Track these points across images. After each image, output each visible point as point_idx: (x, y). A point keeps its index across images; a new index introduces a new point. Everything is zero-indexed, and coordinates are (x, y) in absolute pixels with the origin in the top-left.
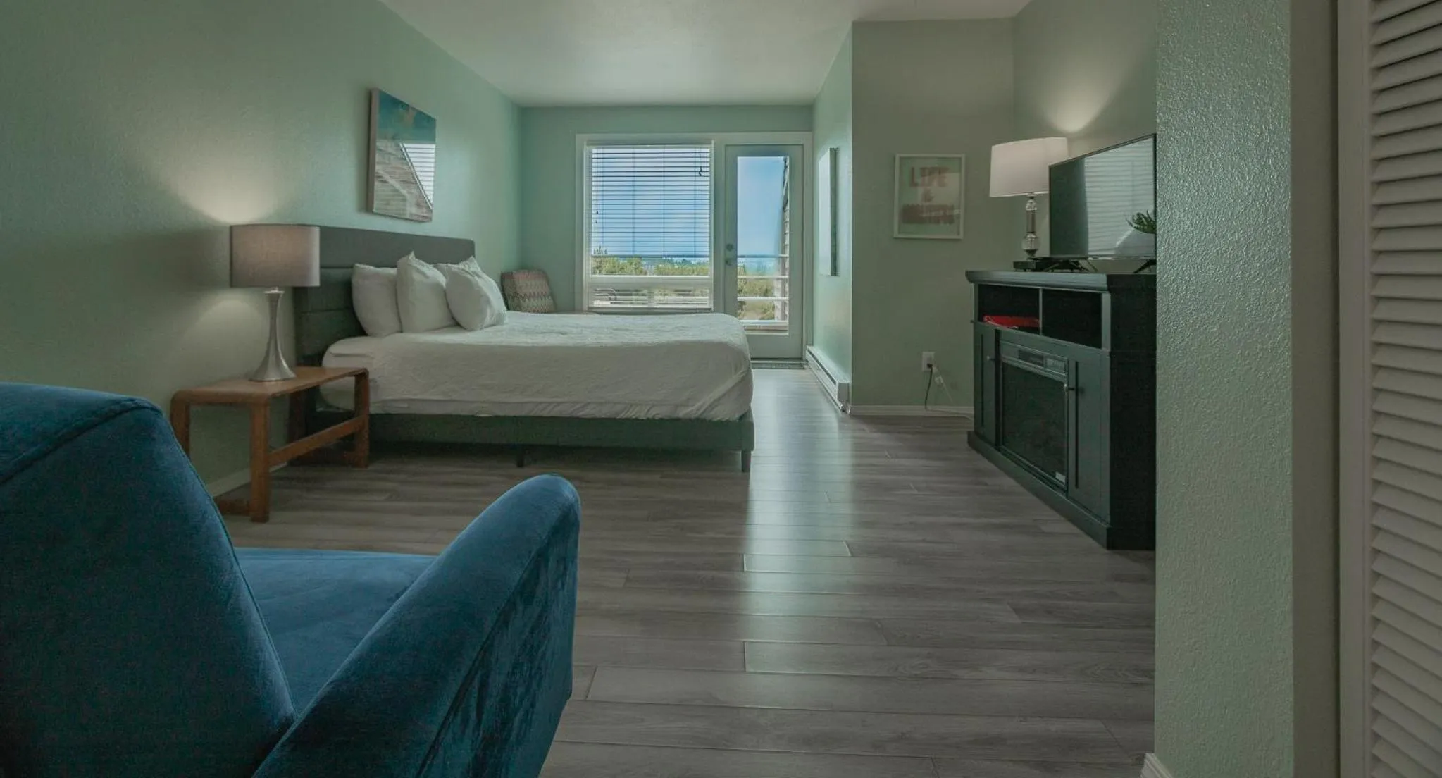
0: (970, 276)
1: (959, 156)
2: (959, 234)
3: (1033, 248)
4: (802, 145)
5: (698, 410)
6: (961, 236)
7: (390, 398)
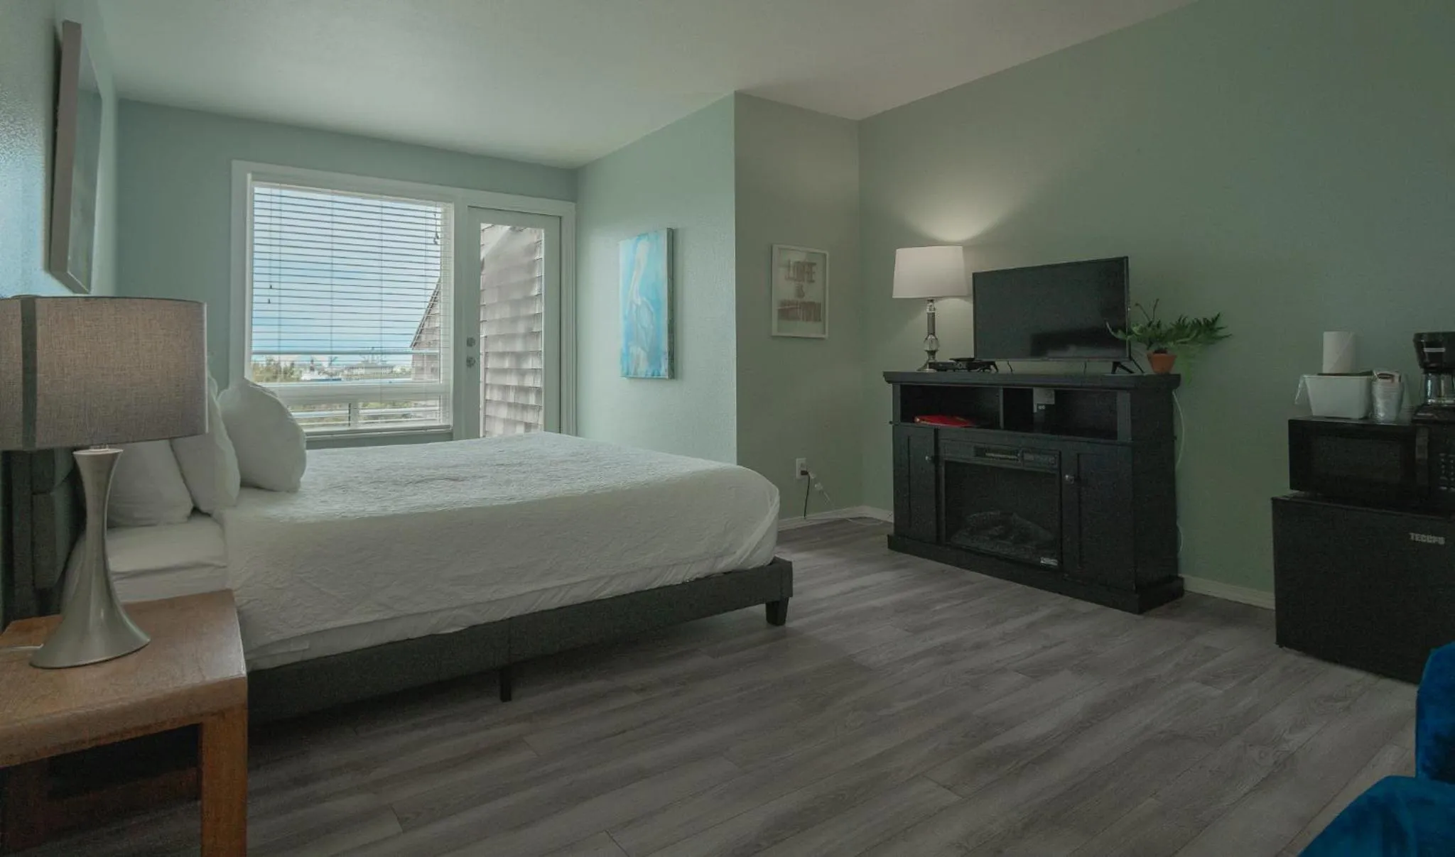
0: (890, 378)
1: (823, 252)
2: (824, 333)
3: (934, 349)
4: (560, 218)
5: (741, 558)
6: (826, 336)
7: (274, 638)
